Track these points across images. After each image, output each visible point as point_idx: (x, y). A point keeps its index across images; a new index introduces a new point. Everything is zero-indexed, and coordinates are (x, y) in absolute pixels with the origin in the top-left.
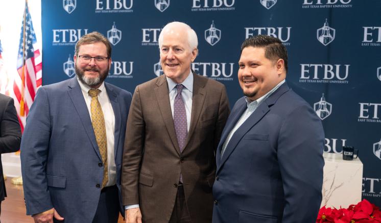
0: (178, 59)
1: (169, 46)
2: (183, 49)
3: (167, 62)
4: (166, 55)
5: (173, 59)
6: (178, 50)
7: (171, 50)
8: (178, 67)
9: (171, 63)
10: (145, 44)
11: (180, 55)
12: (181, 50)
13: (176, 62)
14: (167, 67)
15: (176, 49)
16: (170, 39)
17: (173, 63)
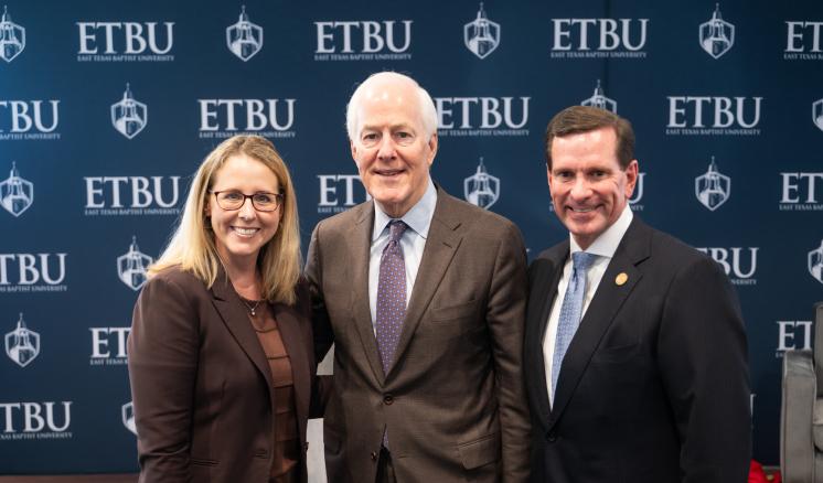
0: (402, 157)
1: (383, 127)
2: (414, 132)
3: (377, 165)
4: (375, 149)
5: (393, 158)
6: (404, 135)
7: (387, 136)
8: (403, 178)
9: (387, 168)
10: (206, 135)
11: (409, 148)
12: (410, 136)
13: (399, 164)
14: (377, 177)
15: (399, 133)
16: (382, 109)
17: (392, 167)
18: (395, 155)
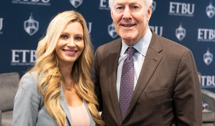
0: (134, 18)
1: (126, 4)
2: (140, 6)
3: (123, 22)
4: (121, 14)
5: (130, 19)
6: (135, 7)
7: (127, 8)
9: (127, 23)
11: (138, 14)
12: (139, 8)
13: (133, 22)
15: (133, 7)
17: (129, 23)
18: (131, 17)
